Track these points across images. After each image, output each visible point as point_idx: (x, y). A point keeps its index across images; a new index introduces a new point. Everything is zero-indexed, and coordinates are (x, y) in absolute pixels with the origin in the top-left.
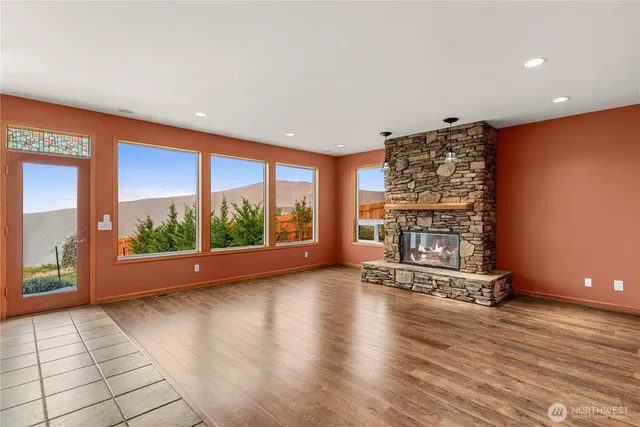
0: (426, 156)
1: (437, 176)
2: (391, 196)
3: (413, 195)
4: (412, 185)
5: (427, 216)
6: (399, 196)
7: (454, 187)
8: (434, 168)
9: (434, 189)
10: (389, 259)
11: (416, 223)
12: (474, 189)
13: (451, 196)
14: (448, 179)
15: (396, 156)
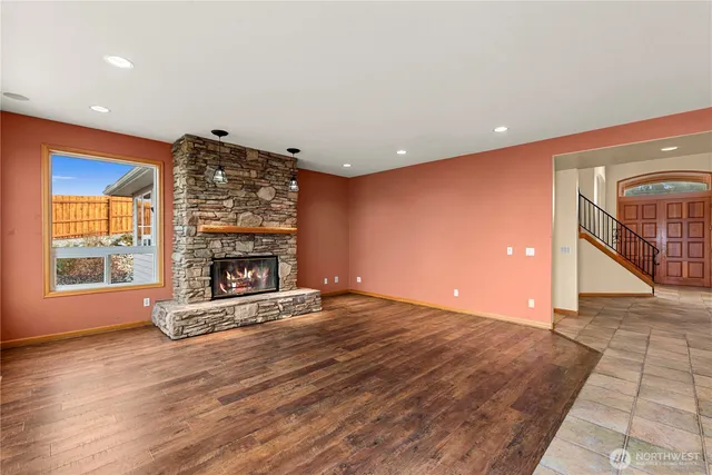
0: (246, 174)
1: (257, 198)
2: (198, 214)
3: (231, 216)
4: (229, 204)
5: (249, 240)
6: (210, 214)
7: (276, 212)
8: (255, 189)
9: (256, 211)
10: (195, 299)
11: (235, 249)
12: (290, 216)
13: (273, 220)
14: (268, 203)
15: (205, 161)
